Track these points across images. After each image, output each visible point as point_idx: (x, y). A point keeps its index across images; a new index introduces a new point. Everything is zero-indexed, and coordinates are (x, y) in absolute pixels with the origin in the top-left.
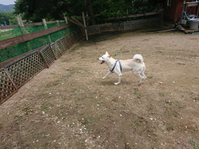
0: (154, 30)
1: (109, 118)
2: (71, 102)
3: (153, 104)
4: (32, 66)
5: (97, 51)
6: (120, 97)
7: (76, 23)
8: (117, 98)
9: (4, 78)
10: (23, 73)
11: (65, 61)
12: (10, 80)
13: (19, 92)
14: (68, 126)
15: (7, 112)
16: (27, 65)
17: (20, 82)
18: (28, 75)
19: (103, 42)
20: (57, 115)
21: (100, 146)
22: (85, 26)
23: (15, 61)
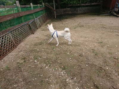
0: (97, 14)
1: (79, 66)
2: (52, 55)
3: (106, 59)
4: (25, 32)
5: (63, 25)
6: (83, 54)
7: (49, 7)
8: (82, 54)
9: (9, 39)
10: (20, 36)
11: (43, 30)
12: (12, 40)
13: (17, 48)
14: (54, 70)
15: (12, 60)
16: (22, 31)
17: (17, 41)
18: (22, 38)
19: (66, 20)
20: (45, 63)
21: (77, 84)
22: (55, 9)
23: (15, 28)
